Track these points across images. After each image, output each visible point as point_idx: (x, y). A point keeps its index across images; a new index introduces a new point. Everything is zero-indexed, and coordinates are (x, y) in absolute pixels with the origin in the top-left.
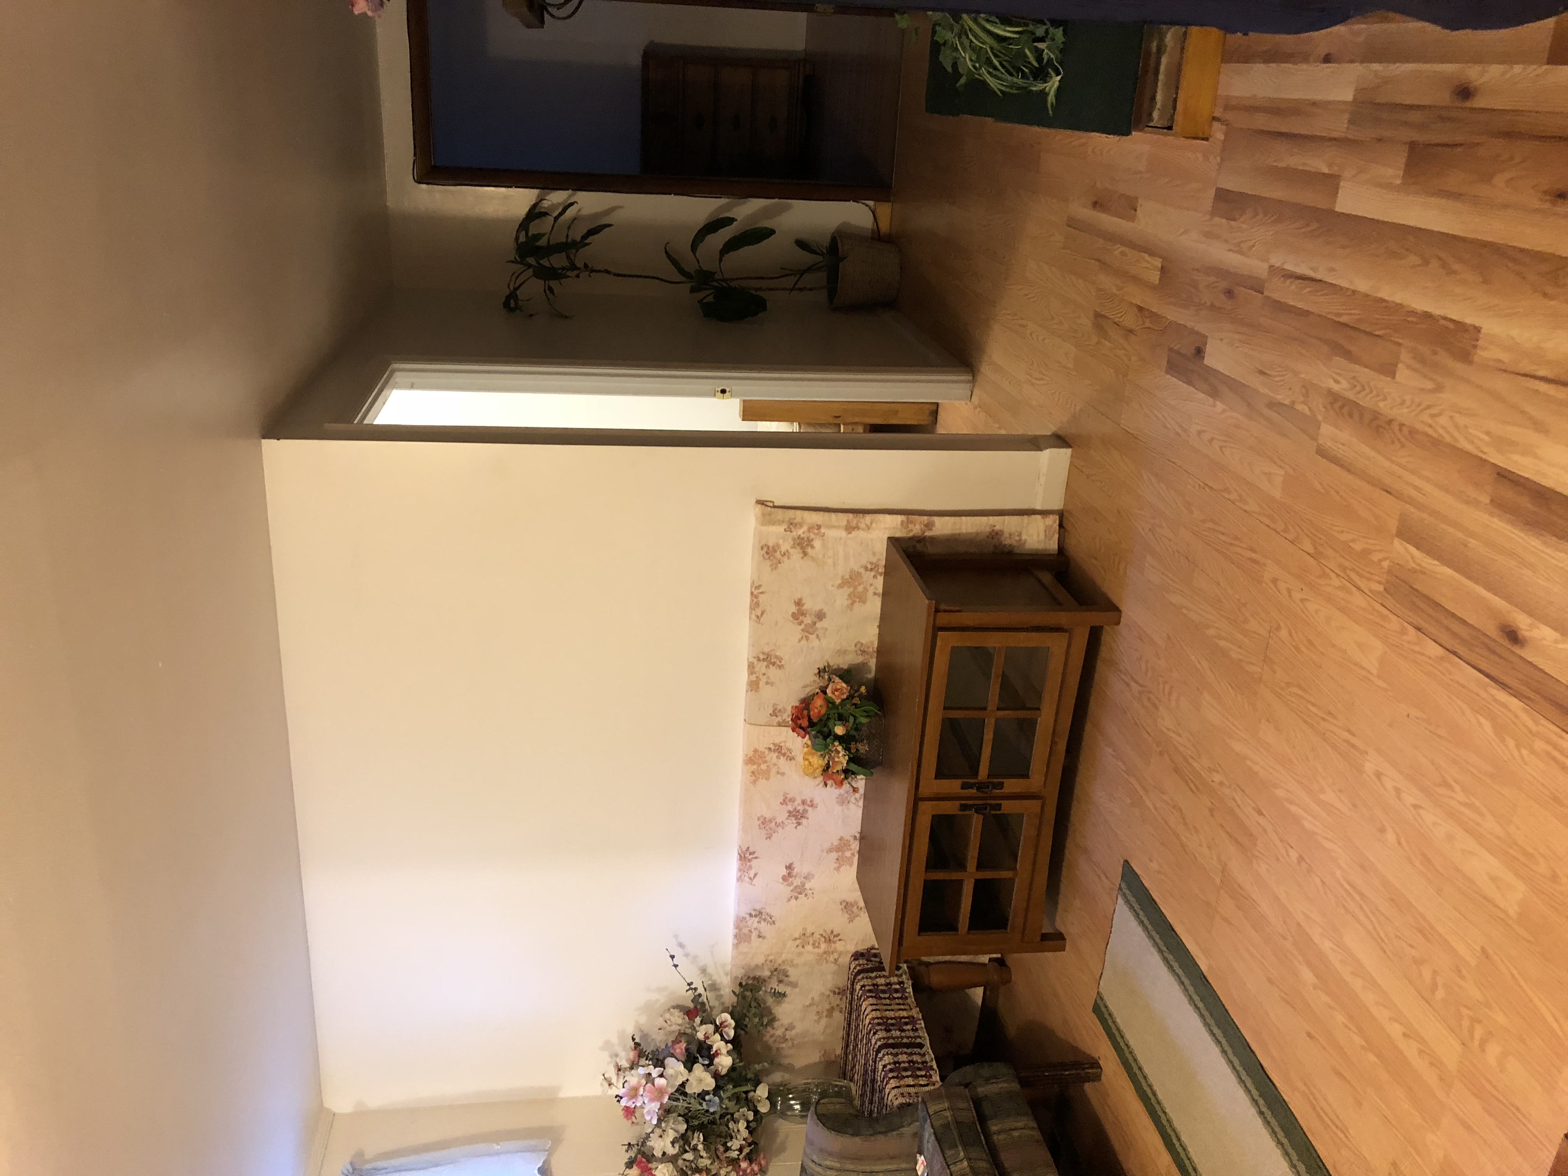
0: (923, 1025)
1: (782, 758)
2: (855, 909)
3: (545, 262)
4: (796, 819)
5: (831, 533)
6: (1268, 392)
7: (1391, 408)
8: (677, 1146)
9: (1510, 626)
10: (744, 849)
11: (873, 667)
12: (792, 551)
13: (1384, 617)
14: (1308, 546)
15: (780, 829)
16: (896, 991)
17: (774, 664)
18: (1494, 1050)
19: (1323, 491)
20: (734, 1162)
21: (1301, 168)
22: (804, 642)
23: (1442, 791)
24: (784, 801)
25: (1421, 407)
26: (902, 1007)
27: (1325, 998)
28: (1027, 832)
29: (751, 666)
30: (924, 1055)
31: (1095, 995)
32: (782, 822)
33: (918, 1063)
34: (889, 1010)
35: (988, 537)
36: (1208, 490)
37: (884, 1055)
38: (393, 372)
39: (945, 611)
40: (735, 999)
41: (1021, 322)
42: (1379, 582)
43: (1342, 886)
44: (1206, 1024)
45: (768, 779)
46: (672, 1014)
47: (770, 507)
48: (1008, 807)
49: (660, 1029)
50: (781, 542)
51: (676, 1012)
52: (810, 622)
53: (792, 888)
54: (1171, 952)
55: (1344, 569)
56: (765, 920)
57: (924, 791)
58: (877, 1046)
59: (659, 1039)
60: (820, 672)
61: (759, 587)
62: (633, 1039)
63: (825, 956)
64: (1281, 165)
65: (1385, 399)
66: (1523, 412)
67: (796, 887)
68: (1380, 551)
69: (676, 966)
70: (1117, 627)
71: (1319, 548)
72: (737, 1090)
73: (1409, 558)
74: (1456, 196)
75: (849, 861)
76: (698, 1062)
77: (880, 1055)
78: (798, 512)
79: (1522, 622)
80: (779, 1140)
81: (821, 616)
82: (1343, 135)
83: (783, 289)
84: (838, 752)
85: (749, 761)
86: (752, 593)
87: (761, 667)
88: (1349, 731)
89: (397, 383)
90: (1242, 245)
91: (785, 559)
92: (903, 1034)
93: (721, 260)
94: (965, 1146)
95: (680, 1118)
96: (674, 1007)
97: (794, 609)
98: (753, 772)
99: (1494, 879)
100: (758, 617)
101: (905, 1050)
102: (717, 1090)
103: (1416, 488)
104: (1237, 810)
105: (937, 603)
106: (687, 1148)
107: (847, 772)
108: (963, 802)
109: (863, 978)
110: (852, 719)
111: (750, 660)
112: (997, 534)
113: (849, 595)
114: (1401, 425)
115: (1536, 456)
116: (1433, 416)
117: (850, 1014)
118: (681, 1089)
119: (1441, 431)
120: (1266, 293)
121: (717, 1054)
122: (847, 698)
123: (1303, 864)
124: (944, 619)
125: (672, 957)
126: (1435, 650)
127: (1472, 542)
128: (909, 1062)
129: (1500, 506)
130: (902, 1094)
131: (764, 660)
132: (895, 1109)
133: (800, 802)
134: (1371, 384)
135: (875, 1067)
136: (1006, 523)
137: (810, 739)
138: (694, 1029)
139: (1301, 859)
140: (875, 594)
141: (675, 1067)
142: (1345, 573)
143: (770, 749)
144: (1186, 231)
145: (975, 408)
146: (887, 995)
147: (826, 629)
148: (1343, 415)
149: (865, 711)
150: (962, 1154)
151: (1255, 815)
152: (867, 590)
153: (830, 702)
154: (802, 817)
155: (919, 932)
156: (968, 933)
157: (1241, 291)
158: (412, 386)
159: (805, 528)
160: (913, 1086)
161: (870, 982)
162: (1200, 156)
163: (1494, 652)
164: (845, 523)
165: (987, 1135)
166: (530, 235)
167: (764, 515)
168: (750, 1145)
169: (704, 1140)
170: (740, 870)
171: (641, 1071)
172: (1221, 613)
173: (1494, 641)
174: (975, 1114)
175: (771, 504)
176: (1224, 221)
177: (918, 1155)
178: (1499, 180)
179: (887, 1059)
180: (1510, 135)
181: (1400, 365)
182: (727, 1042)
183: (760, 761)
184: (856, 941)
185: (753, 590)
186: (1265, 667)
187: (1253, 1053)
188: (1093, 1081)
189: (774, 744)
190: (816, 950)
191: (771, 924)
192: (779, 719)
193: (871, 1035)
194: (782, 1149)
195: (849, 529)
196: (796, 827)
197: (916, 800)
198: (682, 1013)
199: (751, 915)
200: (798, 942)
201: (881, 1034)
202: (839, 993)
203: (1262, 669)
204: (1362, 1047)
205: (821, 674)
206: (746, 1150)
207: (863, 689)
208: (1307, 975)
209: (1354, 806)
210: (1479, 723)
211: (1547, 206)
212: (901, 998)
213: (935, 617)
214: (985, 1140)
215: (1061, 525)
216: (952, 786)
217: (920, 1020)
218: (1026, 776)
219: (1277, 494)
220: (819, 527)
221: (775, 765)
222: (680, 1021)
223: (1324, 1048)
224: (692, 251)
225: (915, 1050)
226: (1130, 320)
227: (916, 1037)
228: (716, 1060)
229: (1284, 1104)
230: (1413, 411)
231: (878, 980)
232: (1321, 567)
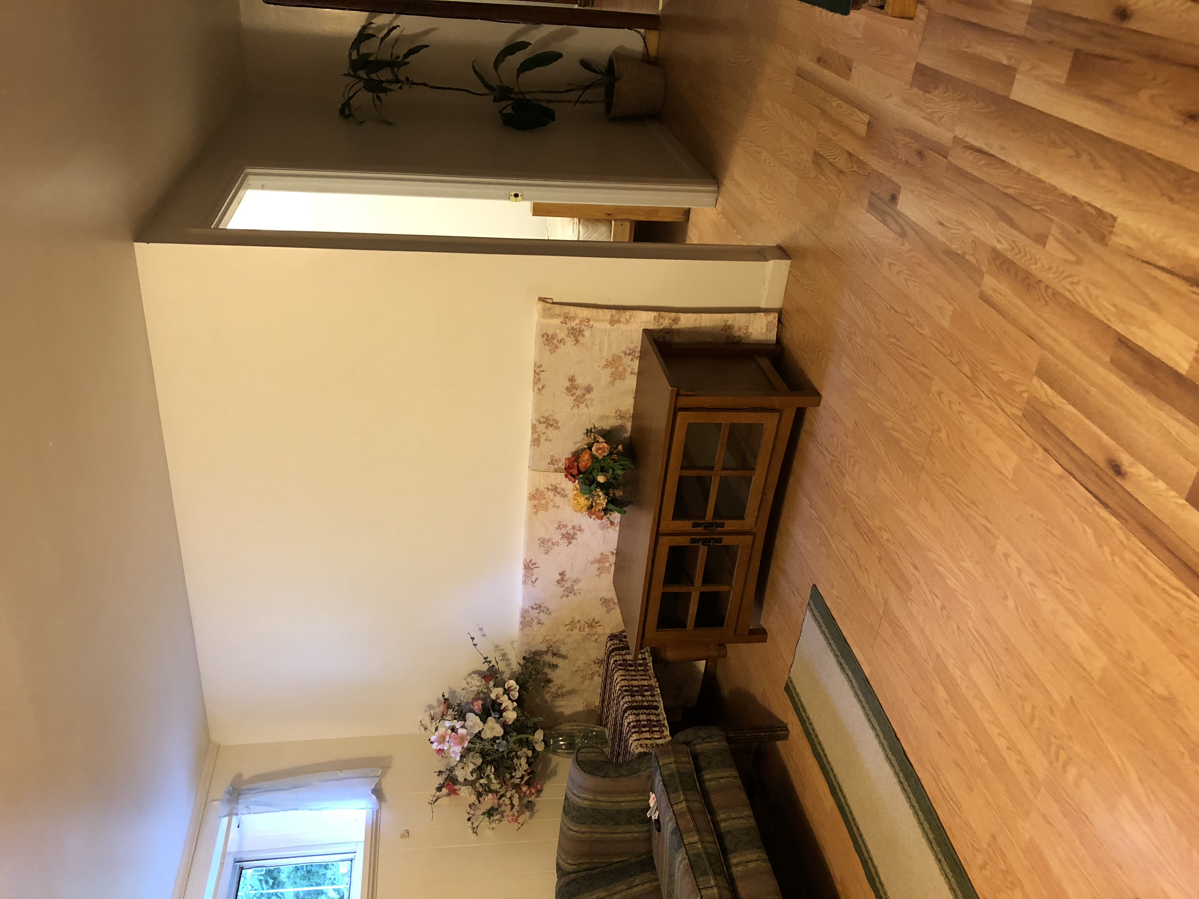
0: (659, 692)
1: (557, 495)
2: (611, 604)
3: (373, 76)
4: (568, 540)
5: (598, 325)
6: (945, 241)
7: (1041, 272)
8: (475, 775)
9: (1116, 461)
10: (528, 561)
11: (629, 429)
12: (566, 339)
13: (1019, 435)
14: (966, 369)
15: (555, 547)
16: (640, 665)
17: (552, 425)
18: (1072, 772)
19: (982, 329)
20: (517, 787)
21: (986, 56)
22: (575, 409)
23: (1052, 576)
24: (559, 526)
25: (1064, 276)
26: (644, 677)
27: (952, 710)
28: (741, 557)
29: (534, 427)
30: (658, 715)
31: (787, 678)
32: (557, 542)
33: (654, 721)
34: (634, 680)
35: (722, 330)
36: (893, 311)
37: (629, 715)
38: (246, 175)
39: (684, 395)
40: (519, 668)
41: (758, 149)
42: (1020, 409)
43: (972, 632)
44: (867, 715)
45: (546, 511)
46: (472, 678)
47: (550, 303)
48: (727, 540)
49: (463, 689)
50: (558, 332)
51: (475, 676)
52: (580, 394)
53: (564, 589)
54: (843, 657)
55: (994, 393)
56: (543, 611)
57: (663, 528)
58: (624, 708)
59: (464, 697)
60: (588, 432)
61: (541, 366)
62: (443, 696)
63: (588, 637)
64: (970, 51)
65: (1036, 263)
66: (1142, 293)
67: (567, 588)
68: (1022, 384)
69: (475, 645)
70: (817, 408)
71: (975, 373)
72: (520, 736)
73: (1044, 394)
74: (1107, 102)
75: (608, 570)
76: (491, 716)
77: (626, 715)
78: (572, 308)
79: (1125, 459)
80: (551, 768)
81: (589, 389)
82: (1022, 34)
83: (568, 102)
84: (600, 497)
85: (532, 497)
86: (535, 371)
87: (541, 428)
88: (986, 519)
89: (249, 184)
90: (934, 115)
91: (561, 345)
92: (644, 699)
93: (518, 77)
94: (684, 790)
95: (478, 755)
96: (475, 672)
97: (568, 384)
98: (535, 506)
99: (1083, 648)
100: (539, 389)
101: (645, 711)
102: (504, 737)
103: (1055, 340)
104: (898, 562)
105: (678, 389)
106: (483, 776)
107: (606, 510)
108: (693, 537)
109: (616, 654)
110: (611, 471)
111: (533, 423)
112: (729, 327)
113: (611, 374)
114: (1047, 287)
115: (1151, 331)
116: (1072, 283)
117: (606, 679)
118: (478, 735)
119: (1078, 297)
120: (950, 158)
121: (505, 710)
122: (608, 455)
123: (945, 612)
124: (683, 401)
125: (473, 639)
126: (1056, 469)
127: (1093, 390)
128: (647, 720)
129: (1117, 365)
130: (641, 745)
131: (544, 422)
132: (635, 756)
133: (571, 527)
134: (1027, 249)
135: (622, 722)
136: (737, 319)
137: (578, 483)
138: (489, 689)
139: (943, 607)
140: (632, 373)
141: (473, 719)
142: (994, 397)
143: (548, 489)
144: (891, 95)
145: (719, 214)
146: (634, 668)
147: (593, 400)
148: (1002, 270)
149: (621, 465)
150: (682, 797)
151: (912, 568)
152: (626, 370)
153: (593, 457)
154: (572, 538)
155: (657, 628)
156: (694, 630)
157: (930, 154)
158: (263, 187)
159: (577, 321)
160: (650, 739)
161: (621, 658)
162: (905, 32)
163: (1101, 479)
164: (609, 317)
165: (701, 782)
166: (360, 53)
167: (544, 310)
168: (529, 774)
169: (495, 771)
170: (525, 576)
171: (448, 724)
172: (897, 411)
173: (1101, 469)
174: (693, 767)
175: (551, 301)
176: (920, 92)
177: (651, 793)
178: (1144, 95)
179: (631, 718)
180: (1155, 57)
181: (1051, 238)
182: (513, 701)
183: (541, 498)
184: (612, 626)
185: (536, 369)
186: (928, 459)
187: (899, 740)
188: (783, 739)
189: (551, 485)
190: (582, 633)
191: (548, 614)
192: (556, 466)
193: (620, 698)
194: (554, 773)
195: (613, 322)
196: (568, 546)
197: (657, 535)
198: (480, 677)
199: (533, 608)
200: (568, 627)
201: (627, 699)
202: (598, 663)
203: (925, 459)
204: (977, 751)
205: (589, 434)
206: (526, 778)
207: (620, 447)
208: (942, 693)
209: (986, 575)
210: (1085, 531)
211: (1180, 123)
212: (644, 670)
213: (676, 399)
214: (700, 785)
215: (780, 321)
216: (686, 525)
217: (657, 688)
218: (742, 518)
219: (946, 323)
220: (589, 320)
221: (552, 500)
222: (478, 684)
223: (948, 745)
224: (494, 66)
225: (652, 711)
226: (841, 162)
227: (653, 701)
228: (504, 714)
229: (918, 780)
230: (1058, 277)
231: (627, 656)
232: (975, 389)
